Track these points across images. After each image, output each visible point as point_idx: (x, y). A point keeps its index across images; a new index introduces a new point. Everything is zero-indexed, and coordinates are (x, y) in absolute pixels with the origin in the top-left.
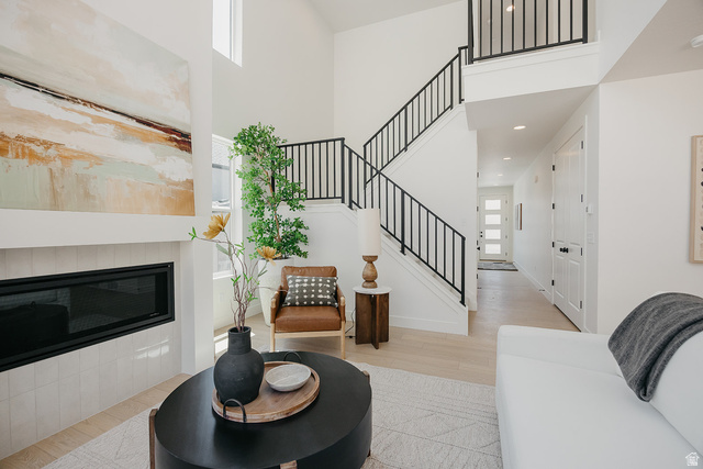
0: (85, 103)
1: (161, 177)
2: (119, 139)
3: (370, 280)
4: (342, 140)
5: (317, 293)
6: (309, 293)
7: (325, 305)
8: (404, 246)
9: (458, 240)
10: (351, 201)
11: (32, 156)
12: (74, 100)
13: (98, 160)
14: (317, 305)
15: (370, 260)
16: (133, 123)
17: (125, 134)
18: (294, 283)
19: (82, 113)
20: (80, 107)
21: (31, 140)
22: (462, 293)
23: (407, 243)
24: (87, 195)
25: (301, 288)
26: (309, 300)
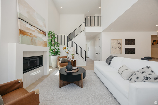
0: (35, 27)
1: (43, 40)
2: (38, 33)
3: (73, 58)
4: (66, 35)
5: (65, 60)
6: (64, 60)
7: (67, 62)
8: (77, 53)
9: (85, 52)
10: (68, 46)
11: (29, 36)
12: (33, 26)
13: (36, 37)
14: (65, 62)
15: (73, 55)
16: (39, 30)
17: (39, 32)
18: (61, 59)
19: (34, 29)
20: (34, 27)
21: (29, 33)
22: (85, 60)
23: (77, 52)
24: (35, 43)
25: (63, 60)
26: (64, 62)
